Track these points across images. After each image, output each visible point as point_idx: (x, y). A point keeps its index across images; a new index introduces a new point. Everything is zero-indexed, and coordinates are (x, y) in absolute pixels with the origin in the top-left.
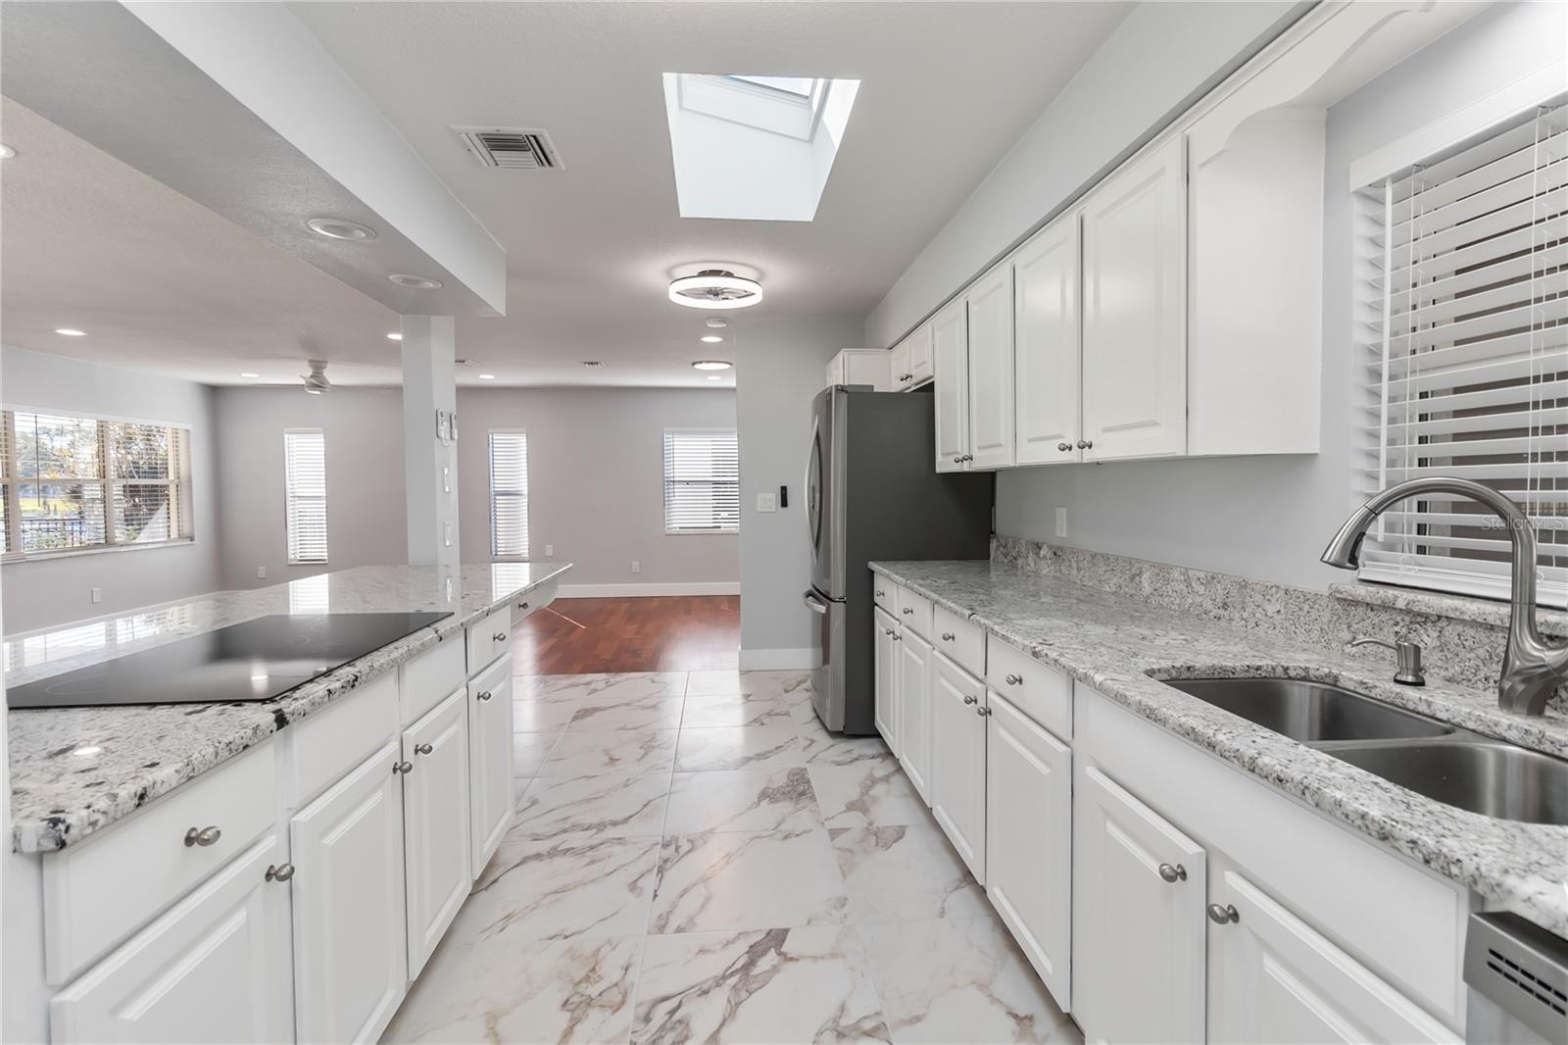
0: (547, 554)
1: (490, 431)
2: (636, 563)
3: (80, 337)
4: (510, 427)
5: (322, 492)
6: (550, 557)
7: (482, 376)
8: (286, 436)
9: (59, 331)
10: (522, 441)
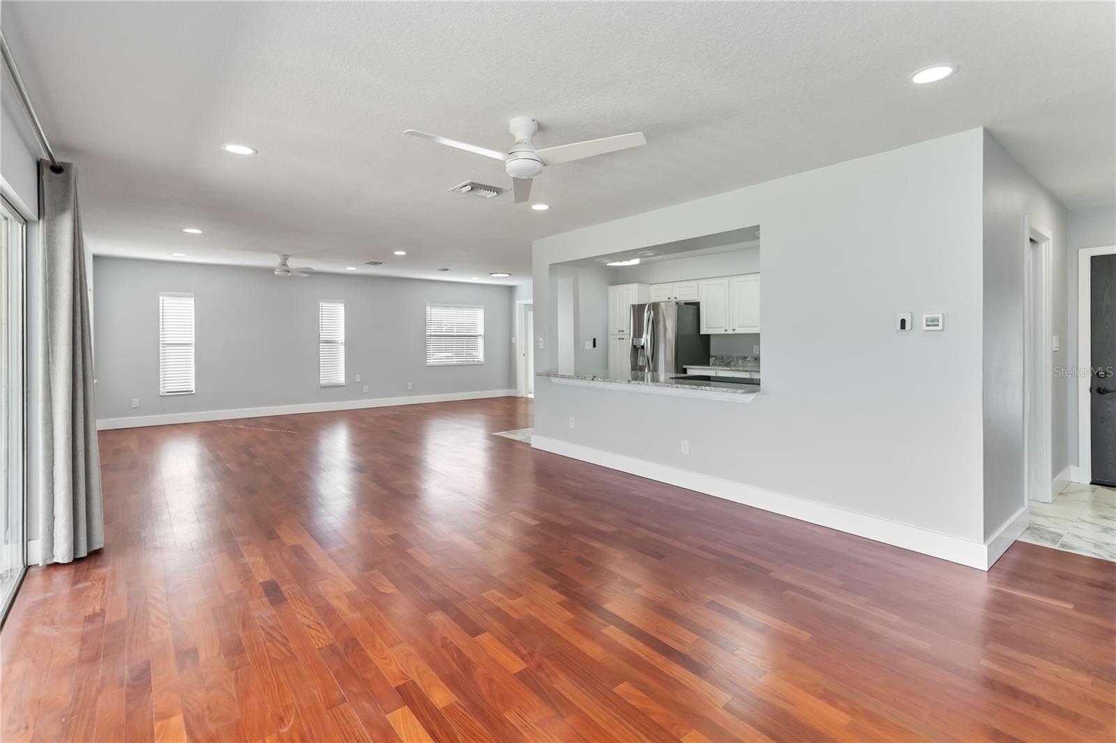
0: (357, 380)
1: (320, 300)
2: (410, 384)
3: (196, 234)
4: (332, 299)
5: (192, 340)
6: (359, 382)
7: (348, 268)
8: (161, 298)
9: (184, 230)
10: (340, 309)
